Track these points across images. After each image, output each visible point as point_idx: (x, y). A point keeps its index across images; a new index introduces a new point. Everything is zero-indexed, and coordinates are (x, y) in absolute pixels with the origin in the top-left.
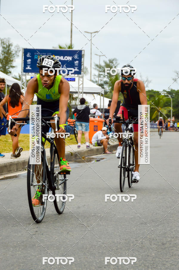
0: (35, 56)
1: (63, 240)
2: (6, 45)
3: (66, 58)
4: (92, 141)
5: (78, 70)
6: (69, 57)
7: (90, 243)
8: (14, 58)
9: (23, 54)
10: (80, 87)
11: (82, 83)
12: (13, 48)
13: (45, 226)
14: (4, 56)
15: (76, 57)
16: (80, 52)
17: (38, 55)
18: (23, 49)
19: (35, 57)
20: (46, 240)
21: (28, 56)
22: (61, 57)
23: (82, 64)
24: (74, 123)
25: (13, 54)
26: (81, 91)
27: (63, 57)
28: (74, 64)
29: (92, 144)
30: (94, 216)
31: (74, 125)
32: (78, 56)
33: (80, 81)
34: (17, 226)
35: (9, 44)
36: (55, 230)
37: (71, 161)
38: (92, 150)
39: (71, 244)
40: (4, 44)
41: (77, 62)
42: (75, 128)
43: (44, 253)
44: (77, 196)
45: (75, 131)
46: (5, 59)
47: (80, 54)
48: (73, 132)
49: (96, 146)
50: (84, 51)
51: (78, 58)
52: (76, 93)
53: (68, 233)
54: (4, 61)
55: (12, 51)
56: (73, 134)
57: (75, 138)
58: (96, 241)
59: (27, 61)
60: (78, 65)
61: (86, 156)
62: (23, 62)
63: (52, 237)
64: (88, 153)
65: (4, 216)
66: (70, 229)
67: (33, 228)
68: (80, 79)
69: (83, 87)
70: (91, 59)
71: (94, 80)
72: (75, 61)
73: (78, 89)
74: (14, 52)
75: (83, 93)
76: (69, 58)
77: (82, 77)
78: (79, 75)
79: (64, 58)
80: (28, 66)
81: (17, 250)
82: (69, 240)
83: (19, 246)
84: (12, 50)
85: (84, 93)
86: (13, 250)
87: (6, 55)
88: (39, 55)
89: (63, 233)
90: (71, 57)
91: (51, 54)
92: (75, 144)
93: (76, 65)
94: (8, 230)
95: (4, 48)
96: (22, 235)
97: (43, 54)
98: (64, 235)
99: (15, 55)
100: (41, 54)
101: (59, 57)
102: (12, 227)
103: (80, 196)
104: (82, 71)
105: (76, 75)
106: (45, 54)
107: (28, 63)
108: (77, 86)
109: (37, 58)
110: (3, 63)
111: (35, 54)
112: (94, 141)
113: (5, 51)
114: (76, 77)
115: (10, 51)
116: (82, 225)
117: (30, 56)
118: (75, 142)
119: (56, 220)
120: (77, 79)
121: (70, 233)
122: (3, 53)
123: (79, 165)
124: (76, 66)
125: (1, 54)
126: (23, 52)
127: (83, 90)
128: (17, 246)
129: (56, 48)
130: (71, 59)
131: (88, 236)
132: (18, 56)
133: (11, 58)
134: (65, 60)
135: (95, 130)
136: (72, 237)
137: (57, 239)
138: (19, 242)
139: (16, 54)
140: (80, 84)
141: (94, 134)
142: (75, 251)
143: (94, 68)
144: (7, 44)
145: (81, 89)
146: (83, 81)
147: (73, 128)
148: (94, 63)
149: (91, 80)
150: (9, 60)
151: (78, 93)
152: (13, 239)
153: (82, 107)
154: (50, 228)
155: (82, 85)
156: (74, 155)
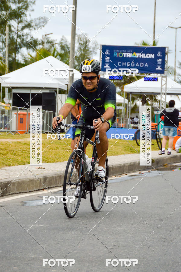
0: (114, 53)
1: (143, 255)
2: (83, 41)
3: (148, 56)
4: (175, 147)
5: (161, 69)
6: (151, 54)
7: (173, 259)
8: (91, 55)
9: (101, 51)
10: (163, 87)
11: (165, 83)
12: (90, 45)
13: (123, 240)
14: (80, 53)
15: (159, 55)
16: (164, 49)
17: (117, 52)
18: (101, 46)
19: (114, 55)
20: (125, 255)
21: (107, 53)
22: (143, 54)
23: (166, 62)
24: (156, 127)
25: (91, 52)
26: (164, 92)
27: (144, 54)
28: (156, 62)
29: (175, 150)
30: (177, 229)
31: (156, 129)
32: (161, 53)
33: (163, 81)
34: (93, 239)
35: (86, 40)
36: (135, 244)
37: (152, 169)
38: (175, 157)
39: (152, 259)
40: (81, 40)
41: (160, 60)
42: (157, 133)
43: (122, 270)
44: (159, 207)
45: (157, 136)
46: (82, 56)
47: (163, 51)
48: (155, 137)
49: (179, 153)
50: (168, 48)
51: (161, 56)
52: (159, 94)
53: (149, 248)
54: (80, 58)
55: (90, 48)
56: (154, 139)
57: (157, 144)
58: (180, 257)
59: (105, 59)
60: (161, 64)
61: (169, 164)
62: (101, 59)
63: (131, 251)
64: (171, 160)
65: (79, 228)
66: (151, 244)
67: (111, 242)
68: (164, 79)
69: (166, 88)
70: (176, 56)
71: (178, 80)
72: (158, 59)
73: (160, 89)
74: (91, 50)
75: (166, 94)
76: (152, 56)
77: (165, 76)
78: (163, 75)
79: (145, 56)
80: (106, 64)
81: (94, 265)
82: (149, 256)
83: (96, 261)
84: (89, 46)
85: (168, 94)
86: (89, 265)
87: (83, 52)
88: (119, 53)
89: (143, 248)
90: (154, 55)
91: (131, 51)
92: (157, 150)
93: (159, 63)
94: (84, 243)
95: (80, 45)
96: (99, 249)
97: (123, 51)
98: (145, 250)
99: (92, 52)
100: (121, 51)
101: (140, 54)
102: (88, 240)
103: (162, 208)
104: (165, 70)
105: (159, 75)
106: (125, 51)
107: (106, 62)
108: (160, 86)
109: (116, 55)
110: (79, 61)
111: (114, 51)
112: (178, 147)
113: (81, 48)
114: (159, 76)
115: (87, 47)
116: (164, 240)
117: (109, 53)
118: (157, 148)
119: (136, 233)
120: (159, 79)
121: (150, 248)
122: (80, 50)
123: (161, 173)
124: (159, 65)
125: (78, 51)
126: (102, 49)
127: (166, 91)
128: (94, 260)
129: (138, 45)
130: (153, 57)
131: (170, 251)
132: (96, 53)
133: (88, 55)
134: (147, 58)
135: (179, 135)
136: (153, 253)
137: (136, 255)
138: (95, 257)
139: (94, 52)
140: (163, 84)
141: (178, 139)
142: (156, 267)
143: (178, 67)
144: (85, 40)
145: (164, 90)
146: (166, 82)
147: (155, 132)
148: (178, 61)
149: (175, 80)
150: (85, 57)
151: (161, 94)
152: (89, 253)
153: (171, 110)
154: (129, 242)
155: (165, 86)
156: (155, 163)
